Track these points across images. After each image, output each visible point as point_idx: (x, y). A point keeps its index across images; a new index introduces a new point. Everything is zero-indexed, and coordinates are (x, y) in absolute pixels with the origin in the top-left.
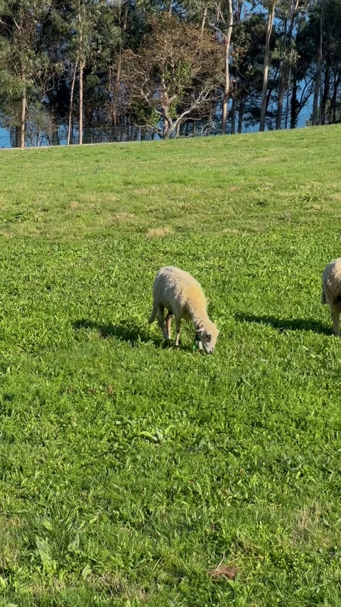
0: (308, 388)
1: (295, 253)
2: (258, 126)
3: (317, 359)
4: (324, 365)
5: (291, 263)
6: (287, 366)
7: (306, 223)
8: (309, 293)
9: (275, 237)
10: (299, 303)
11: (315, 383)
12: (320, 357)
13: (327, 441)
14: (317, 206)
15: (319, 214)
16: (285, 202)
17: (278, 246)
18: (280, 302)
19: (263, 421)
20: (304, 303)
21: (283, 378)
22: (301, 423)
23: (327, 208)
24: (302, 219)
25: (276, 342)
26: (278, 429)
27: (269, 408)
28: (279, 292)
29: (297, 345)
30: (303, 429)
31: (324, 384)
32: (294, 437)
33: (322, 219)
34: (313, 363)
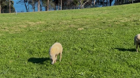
0: (116, 63)
1: (112, 33)
2: (102, 6)
3: (118, 57)
4: (120, 58)
5: (111, 36)
6: (111, 58)
7: (114, 27)
8: (116, 42)
9: (107, 30)
10: (114, 45)
11: (118, 62)
12: (119, 56)
13: (121, 75)
14: (117, 23)
15: (117, 25)
16: (109, 22)
17: (108, 32)
18: (109, 44)
19: (106, 71)
20: (115, 45)
21: (111, 61)
22: (115, 71)
23: (119, 23)
24: (114, 26)
25: (109, 53)
26: (110, 72)
27: (108, 68)
28: (109, 42)
29: (113, 54)
30: (116, 72)
31: (120, 63)
32: (114, 74)
33: (118, 26)
34: (117, 58)
